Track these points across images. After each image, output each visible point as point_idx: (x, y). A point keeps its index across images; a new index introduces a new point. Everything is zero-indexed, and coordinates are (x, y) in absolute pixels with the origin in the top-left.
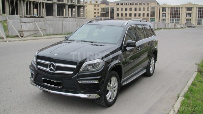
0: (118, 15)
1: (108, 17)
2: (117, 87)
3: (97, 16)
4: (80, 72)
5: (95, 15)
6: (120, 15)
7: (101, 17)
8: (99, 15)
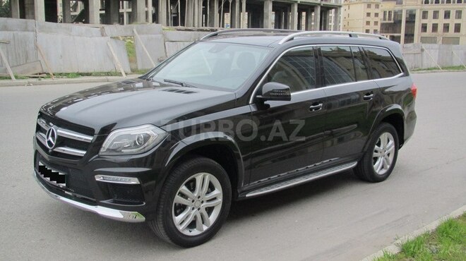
0: (424, 28)
1: (400, 32)
2: (220, 200)
3: (372, 31)
4: (100, 154)
5: (368, 27)
6: (429, 28)
7: (381, 32)
8: (378, 28)
